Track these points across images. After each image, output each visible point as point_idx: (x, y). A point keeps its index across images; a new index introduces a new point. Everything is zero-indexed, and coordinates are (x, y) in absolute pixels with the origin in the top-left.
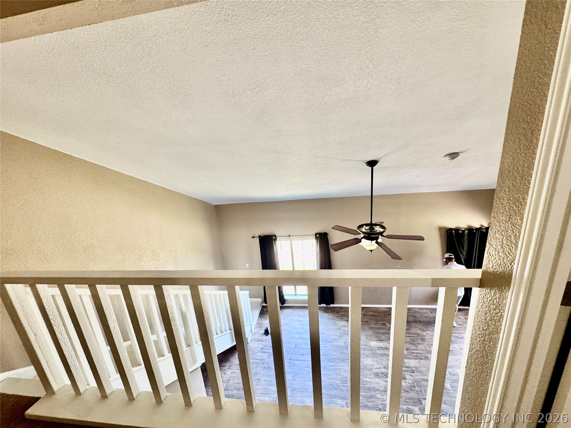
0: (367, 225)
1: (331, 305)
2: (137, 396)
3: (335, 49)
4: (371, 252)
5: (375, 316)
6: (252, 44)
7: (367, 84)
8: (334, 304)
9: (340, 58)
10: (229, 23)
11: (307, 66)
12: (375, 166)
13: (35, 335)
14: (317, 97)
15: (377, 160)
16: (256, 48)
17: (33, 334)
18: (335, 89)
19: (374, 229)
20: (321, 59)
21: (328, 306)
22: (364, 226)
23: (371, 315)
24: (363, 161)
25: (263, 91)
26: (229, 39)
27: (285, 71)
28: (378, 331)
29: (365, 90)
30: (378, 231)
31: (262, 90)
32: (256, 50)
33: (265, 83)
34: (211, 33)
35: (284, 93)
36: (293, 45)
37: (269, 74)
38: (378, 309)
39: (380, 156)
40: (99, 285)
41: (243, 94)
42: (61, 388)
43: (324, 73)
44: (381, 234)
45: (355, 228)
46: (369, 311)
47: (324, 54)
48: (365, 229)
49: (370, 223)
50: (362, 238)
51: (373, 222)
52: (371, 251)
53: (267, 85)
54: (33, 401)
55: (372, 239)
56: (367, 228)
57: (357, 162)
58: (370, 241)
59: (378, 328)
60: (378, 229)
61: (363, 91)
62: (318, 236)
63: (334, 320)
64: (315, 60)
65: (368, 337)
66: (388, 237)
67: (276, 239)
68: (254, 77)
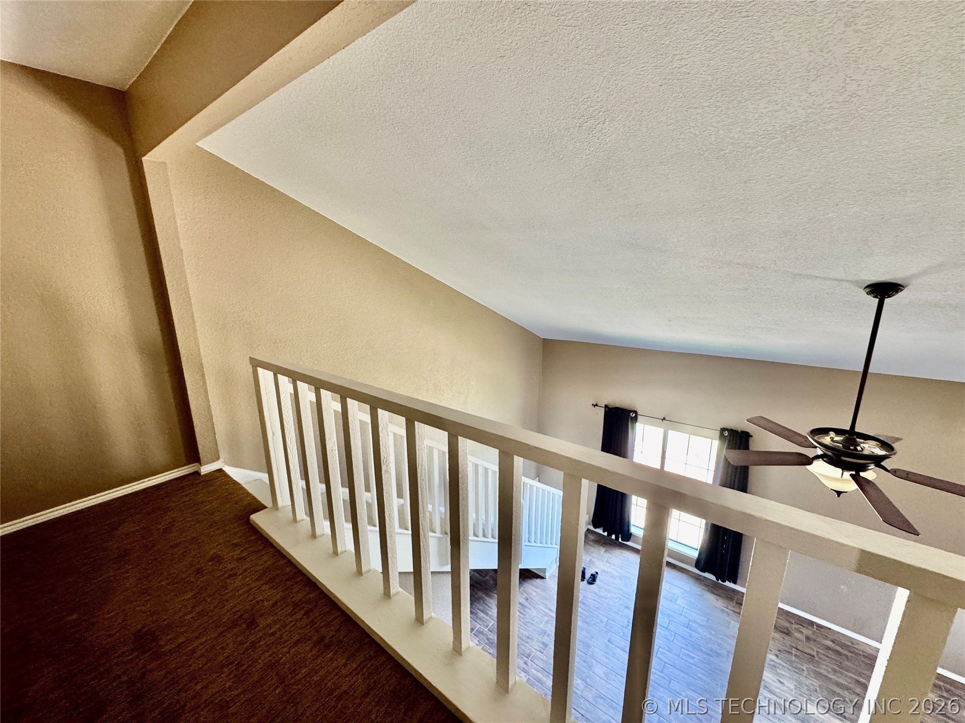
0: (838, 432)
1: (727, 584)
2: (342, 553)
3: (746, 14)
4: (839, 496)
5: (838, 653)
6: (571, 38)
7: (842, 85)
8: (735, 583)
9: (761, 32)
10: (532, 7)
11: (683, 62)
12: (889, 296)
13: (273, 434)
14: (713, 129)
15: (899, 282)
16: (580, 43)
17: (272, 433)
18: (755, 106)
19: (857, 444)
20: (713, 43)
21: (720, 581)
22: (832, 434)
23: (828, 648)
24: (856, 283)
25: (600, 126)
26: (534, 37)
27: (639, 80)
28: (835, 689)
29: (840, 99)
30: (866, 452)
31: (598, 124)
32: (580, 47)
33: (603, 110)
34: (507, 32)
35: (641, 125)
36: (648, 23)
37: (608, 91)
38: (853, 644)
39: (908, 273)
40: (324, 390)
41: (565, 135)
42: (286, 507)
43: (724, 73)
44: (878, 461)
45: (804, 431)
46: (826, 638)
47: (721, 30)
48: (832, 439)
49: (848, 428)
50: (817, 457)
51: (858, 429)
52: (839, 493)
53: (605, 113)
54: (260, 507)
55: (845, 466)
56: (838, 438)
57: (836, 282)
58: (840, 470)
59: (838, 684)
60: (870, 448)
61: (834, 104)
62: (726, 434)
63: (725, 614)
64: (699, 46)
65: (804, 690)
66: (895, 472)
67: (635, 419)
68: (581, 100)
